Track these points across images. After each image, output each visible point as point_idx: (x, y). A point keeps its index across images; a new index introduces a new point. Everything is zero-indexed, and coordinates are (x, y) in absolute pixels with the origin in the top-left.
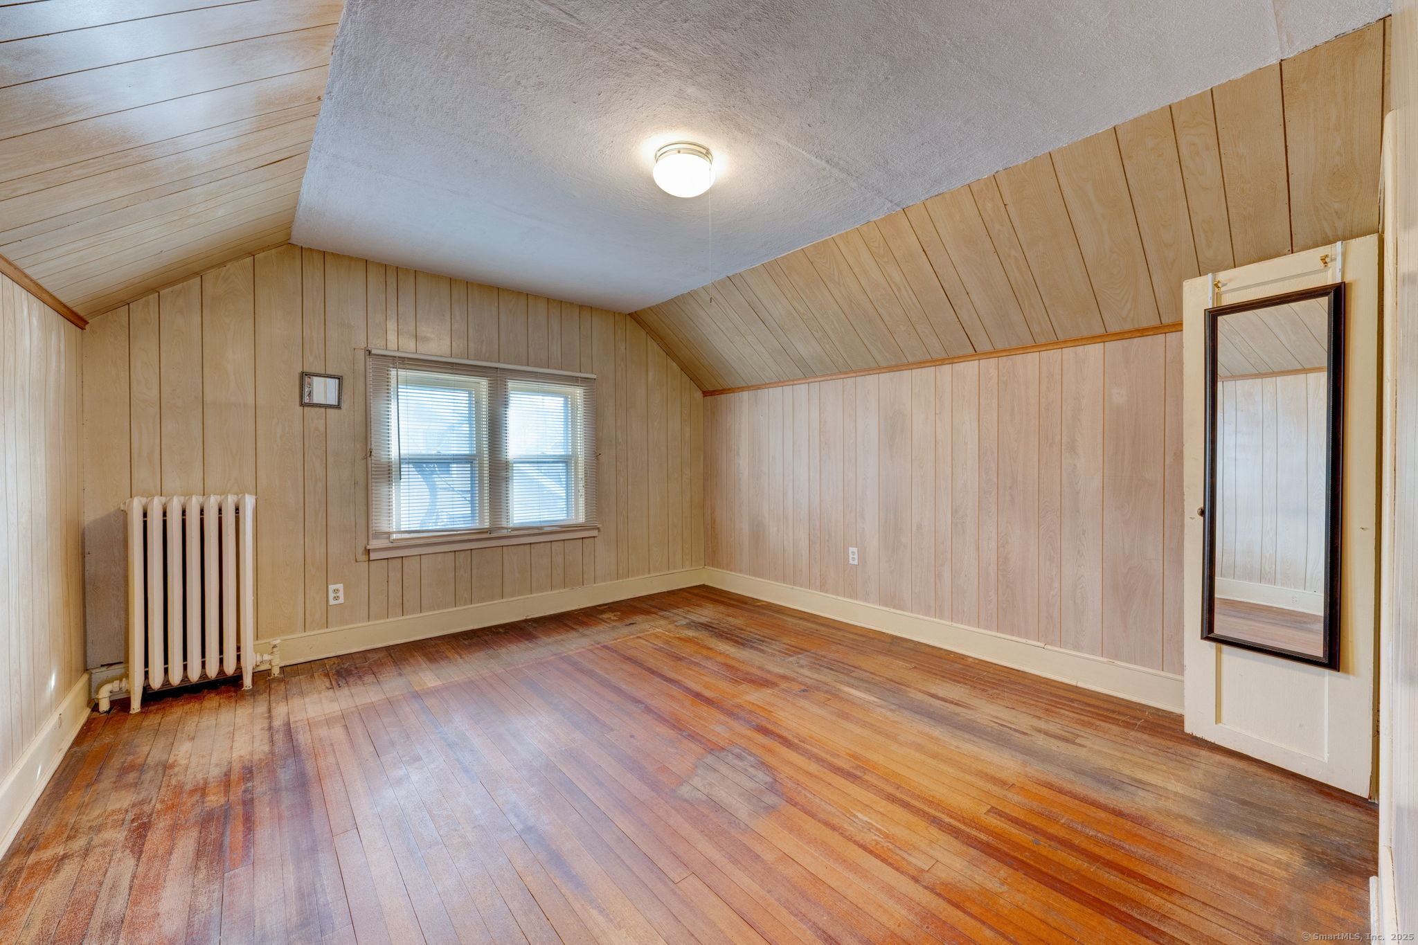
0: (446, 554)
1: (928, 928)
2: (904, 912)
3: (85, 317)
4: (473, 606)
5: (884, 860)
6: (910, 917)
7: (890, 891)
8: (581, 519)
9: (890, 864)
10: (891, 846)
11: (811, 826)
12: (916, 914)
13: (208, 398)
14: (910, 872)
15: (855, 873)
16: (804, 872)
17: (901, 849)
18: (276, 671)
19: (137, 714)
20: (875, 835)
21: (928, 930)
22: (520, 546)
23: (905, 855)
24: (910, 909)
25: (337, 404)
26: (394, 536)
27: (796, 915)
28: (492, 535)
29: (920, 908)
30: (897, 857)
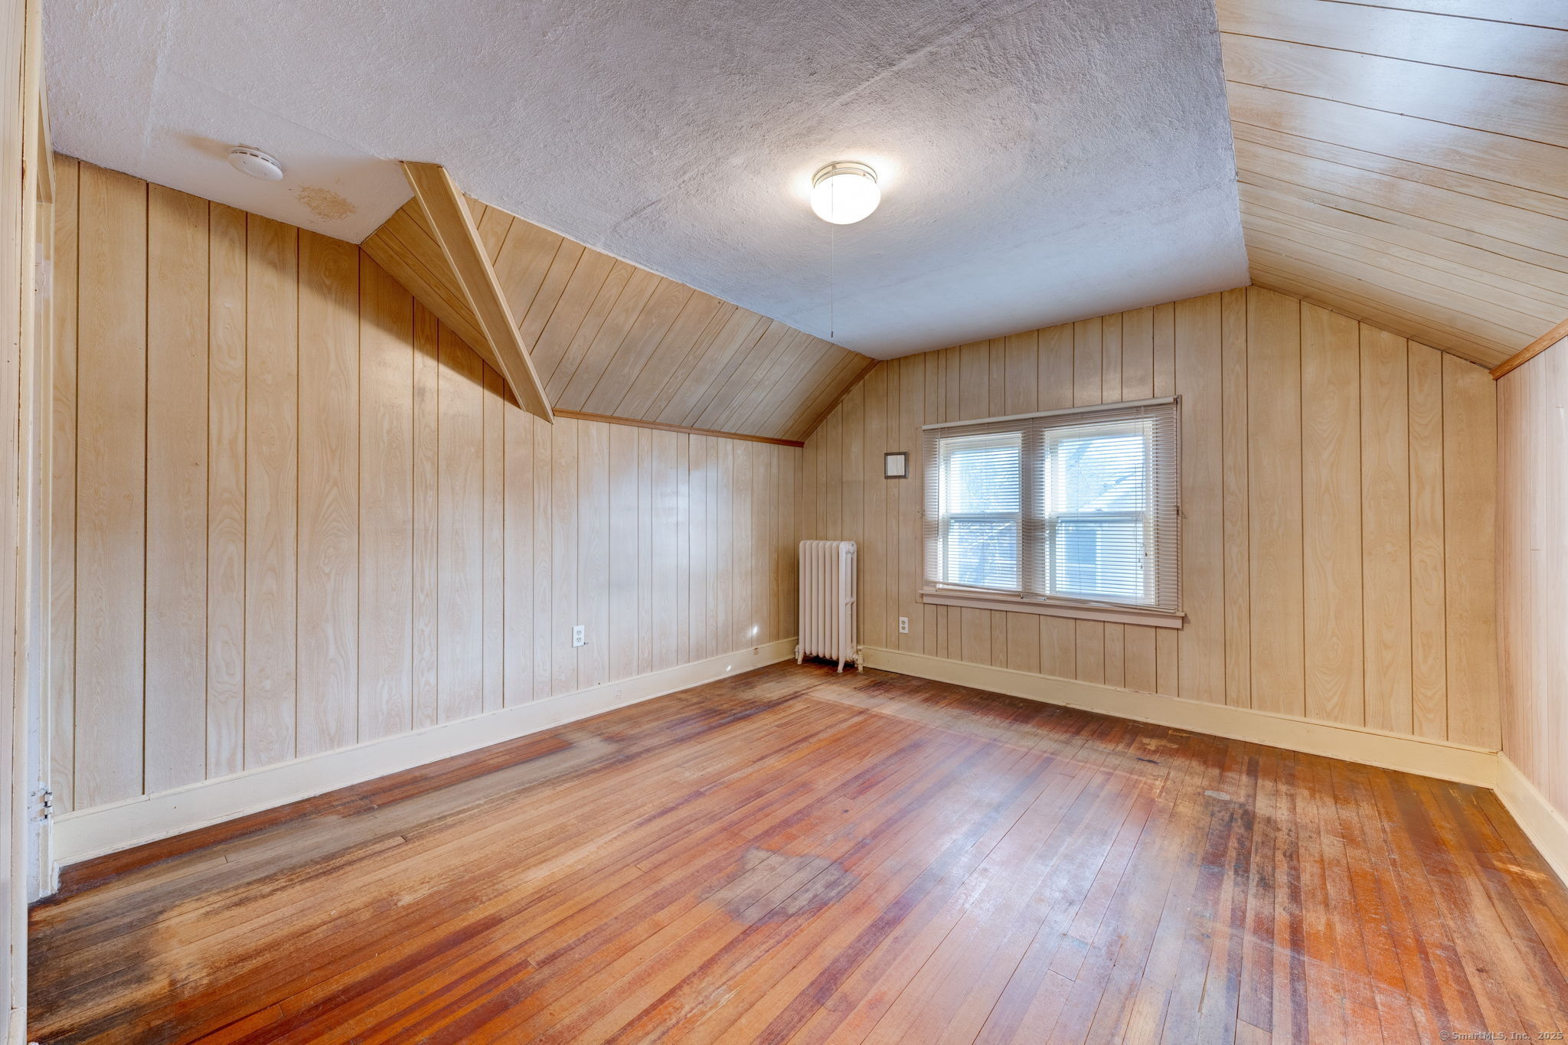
0: (983, 611)
1: (541, 1040)
2: (567, 1021)
3: (799, 440)
4: (1008, 670)
5: (647, 1012)
6: (558, 1026)
7: (599, 1012)
8: (1151, 601)
9: (639, 1018)
10: (670, 1023)
11: (708, 947)
12: (561, 1033)
13: (844, 480)
14: (623, 1037)
15: (629, 983)
16: (637, 942)
17: (664, 1033)
18: (860, 669)
19: (799, 665)
20: (692, 1009)
21: (538, 1040)
22: (1061, 619)
23: (652, 1037)
24: (569, 1028)
25: (903, 474)
26: (941, 586)
27: (585, 936)
28: (1024, 600)
29: (569, 1038)
30: (650, 1027)
